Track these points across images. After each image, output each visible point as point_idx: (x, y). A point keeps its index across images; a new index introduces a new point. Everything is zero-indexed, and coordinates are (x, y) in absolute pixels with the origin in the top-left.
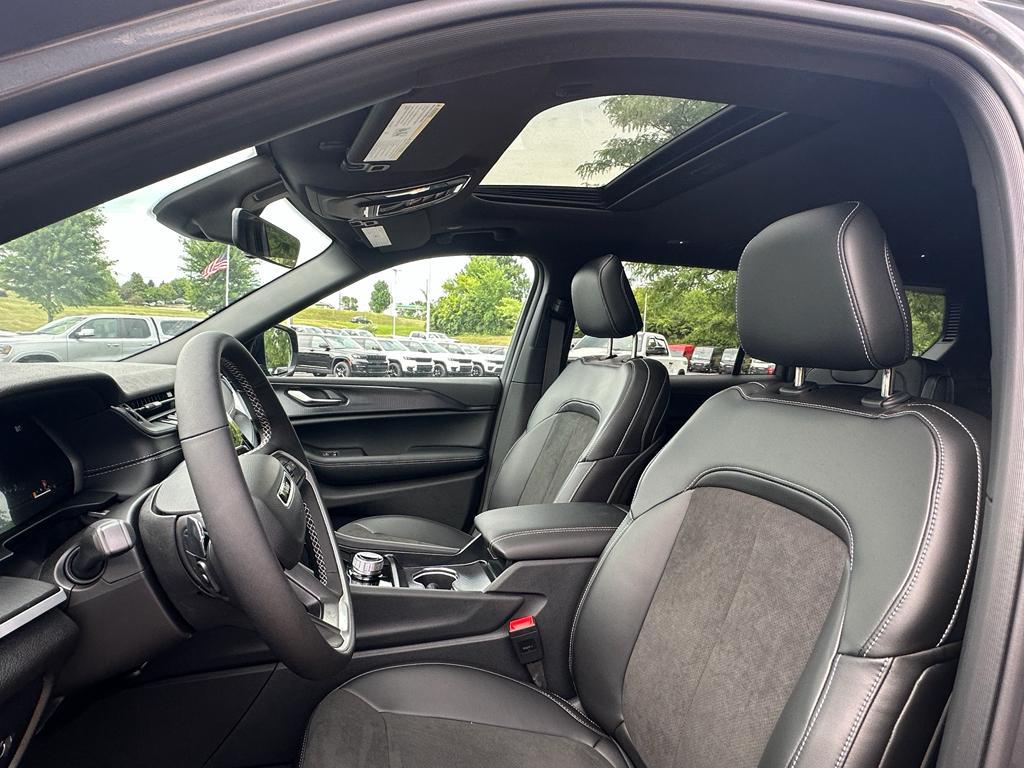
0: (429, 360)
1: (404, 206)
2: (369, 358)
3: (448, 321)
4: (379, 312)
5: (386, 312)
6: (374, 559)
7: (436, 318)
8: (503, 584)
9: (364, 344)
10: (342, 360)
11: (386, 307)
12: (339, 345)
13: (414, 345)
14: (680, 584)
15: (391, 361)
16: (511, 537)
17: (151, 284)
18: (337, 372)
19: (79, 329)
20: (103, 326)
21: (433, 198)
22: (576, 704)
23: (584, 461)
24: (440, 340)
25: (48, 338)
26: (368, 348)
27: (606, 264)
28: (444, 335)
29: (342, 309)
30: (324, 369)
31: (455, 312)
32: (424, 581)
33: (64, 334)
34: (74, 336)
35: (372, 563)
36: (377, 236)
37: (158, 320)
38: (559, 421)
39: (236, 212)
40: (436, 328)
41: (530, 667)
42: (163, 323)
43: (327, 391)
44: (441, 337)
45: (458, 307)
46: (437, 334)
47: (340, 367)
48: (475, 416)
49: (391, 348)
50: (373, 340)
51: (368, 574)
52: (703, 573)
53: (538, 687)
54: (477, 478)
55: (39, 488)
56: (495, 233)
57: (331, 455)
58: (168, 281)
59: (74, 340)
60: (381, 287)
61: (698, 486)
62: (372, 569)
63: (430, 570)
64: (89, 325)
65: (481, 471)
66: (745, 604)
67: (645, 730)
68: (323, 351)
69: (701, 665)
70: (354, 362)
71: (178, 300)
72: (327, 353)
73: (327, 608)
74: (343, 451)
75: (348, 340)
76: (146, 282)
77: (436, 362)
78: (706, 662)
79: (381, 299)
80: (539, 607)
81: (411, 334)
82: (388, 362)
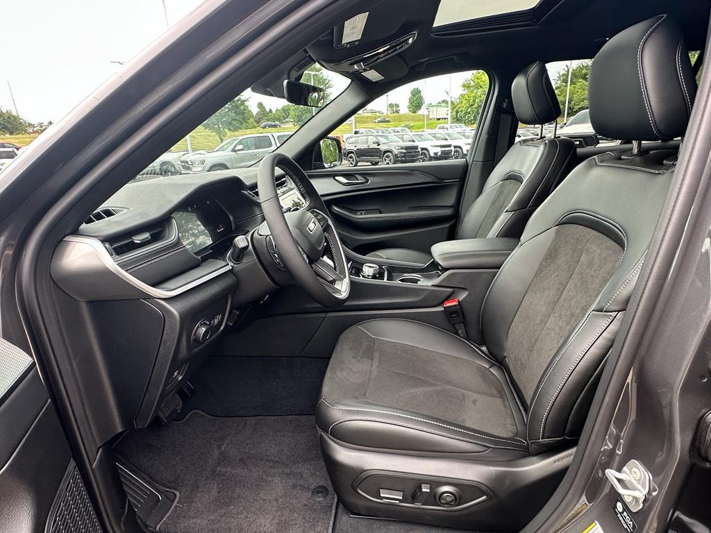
0: (450, 146)
1: (379, 58)
2: (407, 148)
3: (466, 113)
4: (415, 112)
5: (420, 112)
6: (373, 267)
7: (457, 112)
8: (441, 282)
9: (403, 138)
10: (388, 151)
11: (420, 108)
12: (385, 141)
13: (439, 135)
14: (542, 282)
15: (422, 149)
16: (448, 256)
17: (271, 111)
18: (385, 160)
19: (235, 147)
20: (247, 142)
21: (396, 50)
22: (484, 349)
23: (506, 212)
24: (459, 130)
25: (221, 153)
26: (406, 141)
27: (533, 70)
28: (462, 125)
29: (389, 114)
30: (376, 159)
31: (472, 105)
32: (402, 280)
33: (228, 150)
34: (234, 150)
35: (372, 269)
36: (373, 75)
37: (276, 135)
38: (502, 186)
39: (285, 82)
40: (457, 120)
41: (457, 326)
42: (278, 137)
43: (357, 176)
44: (460, 127)
45: (474, 101)
46: (457, 125)
47: (387, 157)
48: (449, 186)
49: (422, 139)
50: (409, 134)
51: (371, 274)
52: (553, 275)
53: (461, 337)
54: (451, 226)
55: (219, 228)
56: (455, 57)
57: (361, 214)
58: (280, 108)
59: (234, 153)
60: (416, 93)
61: (561, 224)
62: (372, 272)
63: (407, 276)
64: (240, 143)
65: (454, 221)
66: (569, 291)
67: (513, 359)
68: (375, 146)
69: (542, 325)
70: (396, 152)
71: (287, 120)
72: (378, 147)
73: (337, 282)
74: (368, 212)
75: (392, 136)
76: (268, 110)
77: (455, 147)
78: (545, 324)
79: (416, 102)
80: (463, 296)
81: (438, 127)
82: (420, 150)
